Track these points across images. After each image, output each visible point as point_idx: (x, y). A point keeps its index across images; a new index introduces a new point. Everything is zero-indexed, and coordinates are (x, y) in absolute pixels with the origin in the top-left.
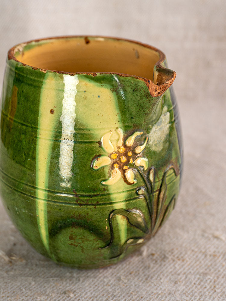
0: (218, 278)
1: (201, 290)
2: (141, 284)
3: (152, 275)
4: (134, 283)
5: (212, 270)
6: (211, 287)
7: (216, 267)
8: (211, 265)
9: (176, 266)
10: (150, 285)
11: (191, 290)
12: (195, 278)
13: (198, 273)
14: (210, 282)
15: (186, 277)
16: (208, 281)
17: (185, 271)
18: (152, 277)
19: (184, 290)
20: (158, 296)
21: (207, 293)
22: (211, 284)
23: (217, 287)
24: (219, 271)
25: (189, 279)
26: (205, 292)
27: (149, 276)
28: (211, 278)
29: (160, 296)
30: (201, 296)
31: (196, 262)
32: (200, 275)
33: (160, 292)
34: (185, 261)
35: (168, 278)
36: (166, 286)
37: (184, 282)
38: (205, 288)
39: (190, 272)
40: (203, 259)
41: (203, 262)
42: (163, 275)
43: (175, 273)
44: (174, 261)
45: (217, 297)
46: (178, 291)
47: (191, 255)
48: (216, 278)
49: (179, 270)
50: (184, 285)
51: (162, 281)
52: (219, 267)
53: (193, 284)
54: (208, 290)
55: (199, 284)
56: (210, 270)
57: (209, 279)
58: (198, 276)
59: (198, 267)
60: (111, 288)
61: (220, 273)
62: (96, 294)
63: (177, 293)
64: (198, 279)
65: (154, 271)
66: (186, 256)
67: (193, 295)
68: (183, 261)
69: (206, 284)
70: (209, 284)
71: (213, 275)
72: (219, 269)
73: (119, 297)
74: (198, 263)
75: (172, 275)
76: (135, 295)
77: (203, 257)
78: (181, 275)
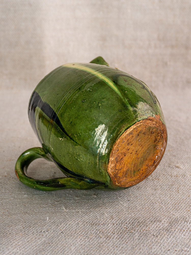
0: (180, 186)
1: (170, 192)
2: (135, 191)
3: (141, 187)
4: (131, 190)
5: (176, 183)
6: (176, 191)
7: (178, 182)
8: (175, 181)
9: (155, 182)
10: (141, 191)
11: (165, 193)
12: (166, 187)
13: (168, 185)
14: (176, 188)
15: (161, 187)
16: (174, 188)
17: (160, 184)
18: (141, 188)
19: (160, 193)
20: (146, 196)
21: (174, 194)
22: (176, 189)
23: (180, 191)
24: (180, 183)
25: (163, 188)
26: (173, 193)
27: (139, 187)
28: (176, 187)
29: (147, 196)
30: (171, 195)
31: (166, 180)
32: (169, 186)
33: (147, 194)
34: (160, 180)
35: (151, 188)
36: (150, 191)
37: (160, 189)
38: (173, 191)
39: (163, 185)
40: (170, 178)
41: (170, 180)
42: (148, 187)
43: (155, 186)
44: (153, 180)
45: (180, 195)
46: (157, 193)
47: (163, 177)
48: (179, 187)
49: (156, 184)
50: (160, 191)
51: (147, 189)
52: (180, 181)
53: (165, 190)
54: (174, 192)
55: (169, 190)
56: (175, 183)
57: (175, 187)
58: (168, 186)
59: (168, 182)
60: (118, 193)
61: (181, 184)
62: (110, 196)
63: (157, 194)
64: (168, 187)
65: (142, 185)
66: (160, 177)
67: (166, 195)
68: (158, 180)
69: (173, 190)
70: (175, 190)
71: (177, 185)
72: (180, 182)
73: (124, 197)
74: (167, 180)
75: (153, 186)
76: (133, 196)
77: (170, 177)
78: (158, 186)
